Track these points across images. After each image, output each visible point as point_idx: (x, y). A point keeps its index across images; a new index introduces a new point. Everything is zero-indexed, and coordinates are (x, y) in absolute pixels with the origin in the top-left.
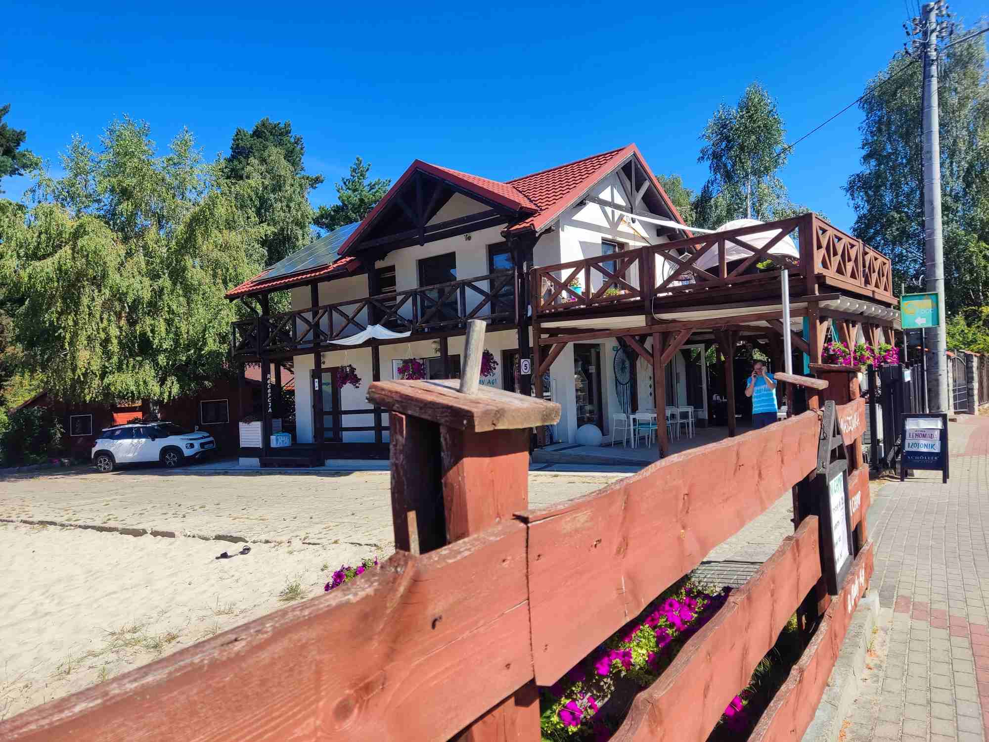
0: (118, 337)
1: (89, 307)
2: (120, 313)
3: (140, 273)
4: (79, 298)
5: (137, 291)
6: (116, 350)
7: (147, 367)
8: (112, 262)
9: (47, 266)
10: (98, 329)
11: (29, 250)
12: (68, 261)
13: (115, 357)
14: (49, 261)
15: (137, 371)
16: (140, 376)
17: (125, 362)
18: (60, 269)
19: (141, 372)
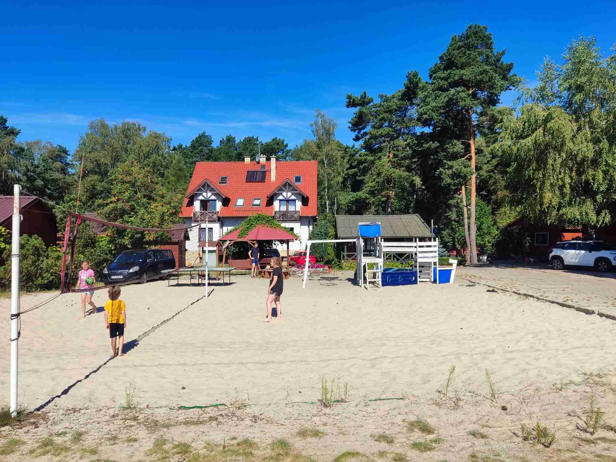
0: (570, 184)
1: (552, 165)
2: (572, 168)
3: (586, 140)
4: (546, 160)
5: (584, 153)
6: (569, 192)
7: (588, 203)
8: (568, 134)
9: (528, 142)
10: (558, 179)
11: (518, 133)
12: (541, 137)
13: (568, 197)
14: (529, 139)
15: (581, 206)
16: (583, 209)
17: (574, 200)
18: (535, 143)
19: (584, 206)
